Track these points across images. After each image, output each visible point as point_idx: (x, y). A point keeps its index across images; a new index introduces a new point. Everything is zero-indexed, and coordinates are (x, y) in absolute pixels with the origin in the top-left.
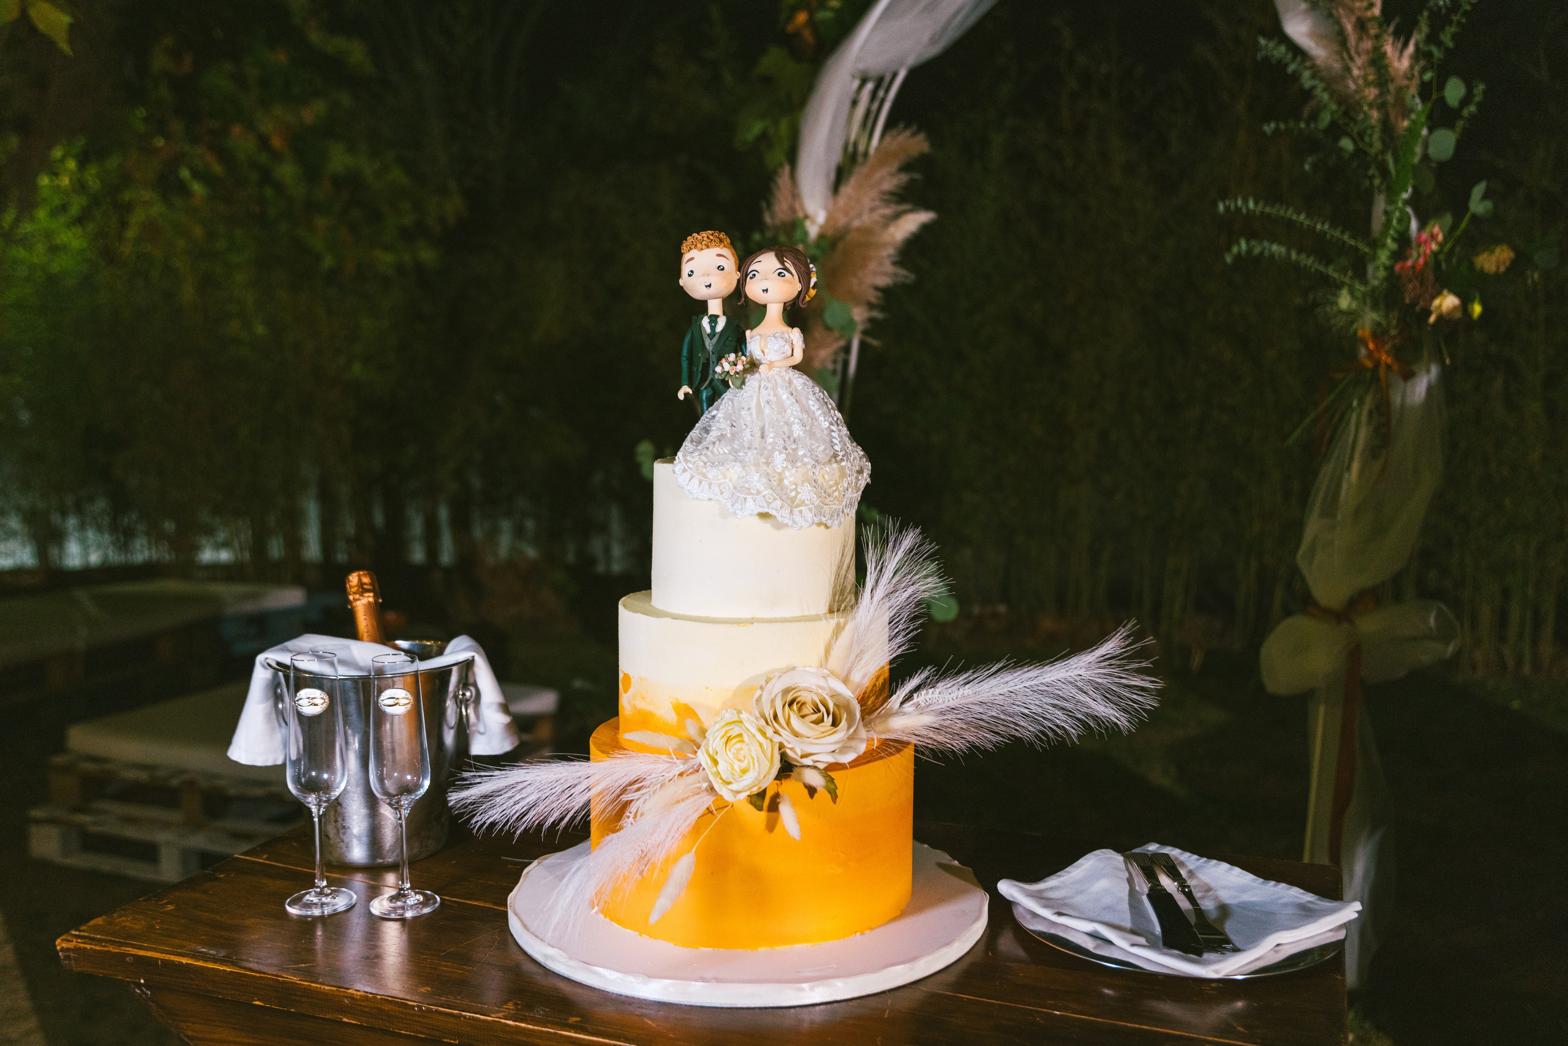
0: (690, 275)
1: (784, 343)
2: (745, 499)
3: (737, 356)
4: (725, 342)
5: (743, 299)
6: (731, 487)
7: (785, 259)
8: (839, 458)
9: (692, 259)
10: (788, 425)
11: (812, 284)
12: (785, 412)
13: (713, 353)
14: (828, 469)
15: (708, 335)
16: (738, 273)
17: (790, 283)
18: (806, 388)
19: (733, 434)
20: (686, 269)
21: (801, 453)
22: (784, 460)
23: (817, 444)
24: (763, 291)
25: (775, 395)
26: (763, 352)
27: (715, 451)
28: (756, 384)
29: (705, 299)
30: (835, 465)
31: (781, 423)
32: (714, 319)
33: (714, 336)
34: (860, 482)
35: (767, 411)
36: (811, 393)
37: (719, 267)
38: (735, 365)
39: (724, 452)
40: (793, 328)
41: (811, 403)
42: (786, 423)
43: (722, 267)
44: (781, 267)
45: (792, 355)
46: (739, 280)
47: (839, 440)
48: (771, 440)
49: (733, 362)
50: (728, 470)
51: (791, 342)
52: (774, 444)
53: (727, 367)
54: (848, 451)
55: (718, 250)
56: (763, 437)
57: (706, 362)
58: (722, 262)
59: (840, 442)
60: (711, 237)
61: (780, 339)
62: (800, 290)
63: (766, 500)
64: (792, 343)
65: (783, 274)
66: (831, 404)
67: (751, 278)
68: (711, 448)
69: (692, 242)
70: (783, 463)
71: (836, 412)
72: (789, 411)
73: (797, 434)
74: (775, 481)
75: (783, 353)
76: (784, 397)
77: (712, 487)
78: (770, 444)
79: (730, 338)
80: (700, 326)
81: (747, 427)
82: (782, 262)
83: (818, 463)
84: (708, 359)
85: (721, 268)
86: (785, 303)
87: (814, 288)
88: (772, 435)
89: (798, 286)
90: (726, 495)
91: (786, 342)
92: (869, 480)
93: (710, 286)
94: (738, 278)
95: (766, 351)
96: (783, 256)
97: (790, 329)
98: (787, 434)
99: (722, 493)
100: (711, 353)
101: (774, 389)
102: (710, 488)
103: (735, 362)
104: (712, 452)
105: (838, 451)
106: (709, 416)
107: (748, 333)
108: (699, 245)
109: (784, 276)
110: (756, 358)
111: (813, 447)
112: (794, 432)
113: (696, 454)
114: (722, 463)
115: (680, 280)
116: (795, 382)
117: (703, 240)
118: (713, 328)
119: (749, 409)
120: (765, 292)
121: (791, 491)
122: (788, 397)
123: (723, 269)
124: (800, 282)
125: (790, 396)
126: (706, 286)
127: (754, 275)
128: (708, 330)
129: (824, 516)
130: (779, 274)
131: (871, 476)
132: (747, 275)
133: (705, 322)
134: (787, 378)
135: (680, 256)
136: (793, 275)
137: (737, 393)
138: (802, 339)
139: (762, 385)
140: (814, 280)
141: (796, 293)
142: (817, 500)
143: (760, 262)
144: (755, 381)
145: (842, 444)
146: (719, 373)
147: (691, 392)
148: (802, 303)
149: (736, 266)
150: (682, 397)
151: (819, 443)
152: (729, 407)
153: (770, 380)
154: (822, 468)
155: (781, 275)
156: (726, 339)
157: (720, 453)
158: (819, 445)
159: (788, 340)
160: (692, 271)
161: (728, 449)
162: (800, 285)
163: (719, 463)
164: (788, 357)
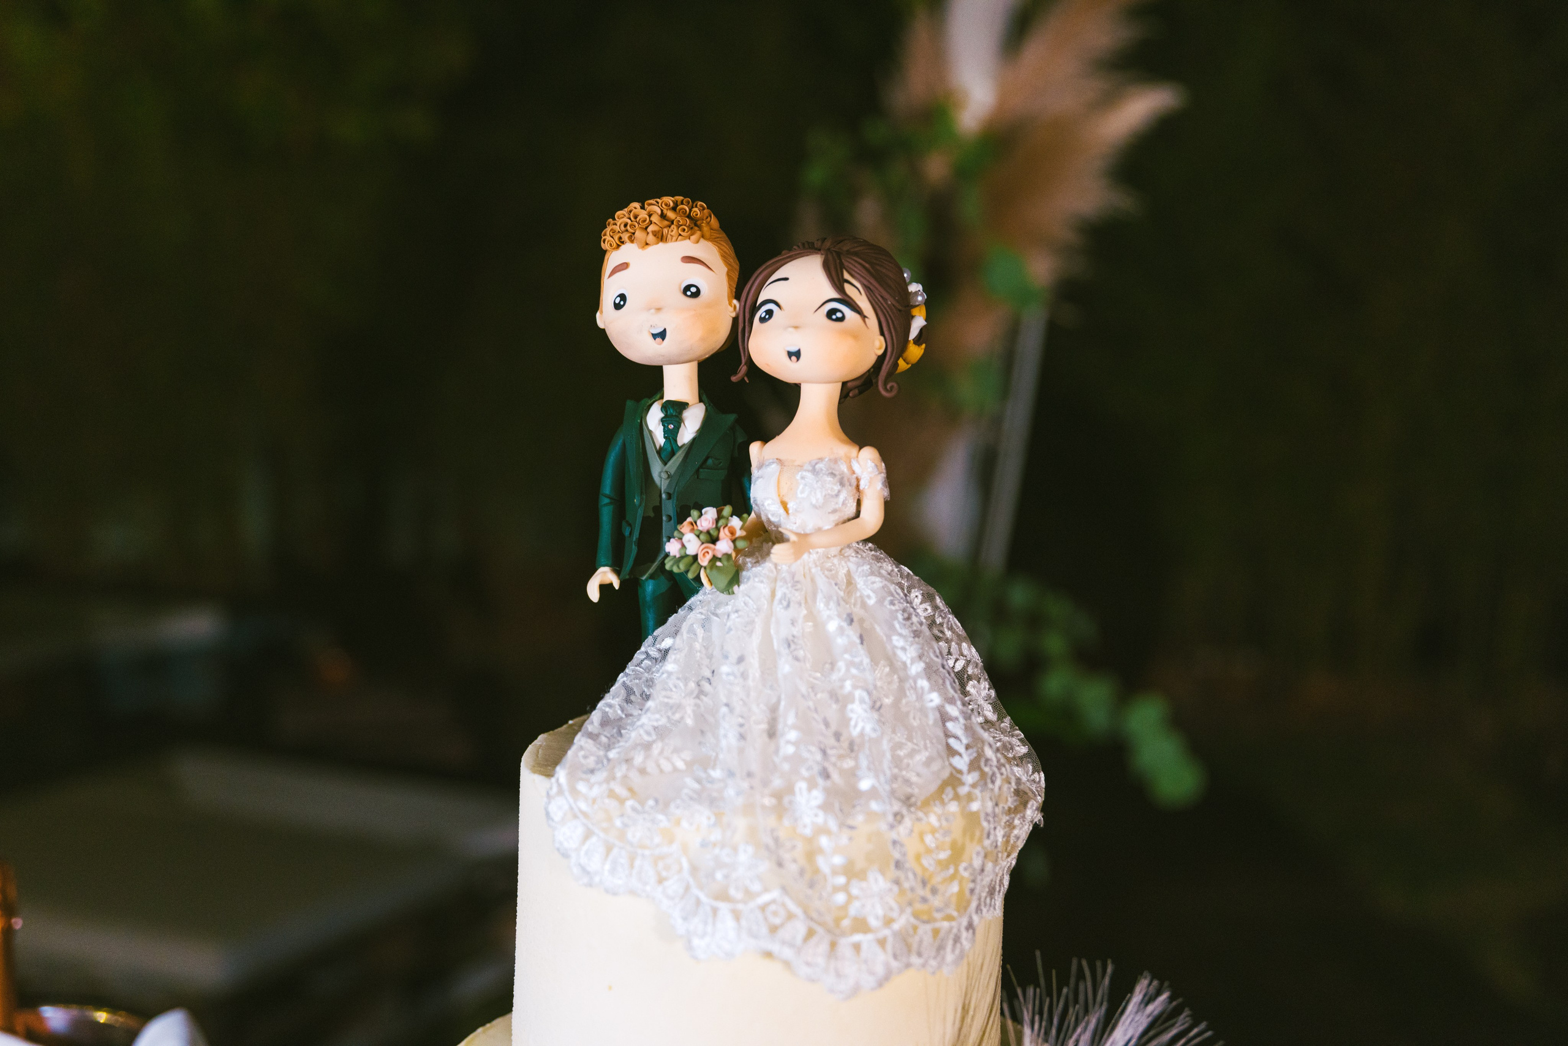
0: (618, 307)
1: (837, 487)
2: (715, 911)
3: (720, 517)
4: (697, 471)
5: (743, 369)
6: (685, 865)
7: (846, 276)
8: (963, 790)
9: (624, 266)
10: (837, 701)
11: (914, 333)
12: (833, 665)
13: (669, 496)
14: (933, 820)
15: (660, 452)
16: (735, 302)
17: (855, 336)
18: (886, 603)
19: (700, 717)
20: (610, 289)
21: (865, 785)
22: (820, 807)
24: (790, 354)
25: (811, 616)
26: (784, 505)
27: (651, 767)
28: (764, 589)
29: (654, 362)
30: (953, 807)
31: (819, 696)
32: (674, 412)
33: (673, 454)
34: (1016, 832)
35: (785, 667)
36: (900, 616)
37: (687, 288)
38: (714, 540)
40: (860, 448)
41: (898, 642)
42: (834, 696)
43: (693, 290)
44: (835, 295)
45: (857, 515)
46: (735, 320)
47: (965, 741)
48: (790, 750)
49: (708, 532)
50: (678, 823)
51: (854, 483)
52: (796, 760)
53: (692, 544)
54: (987, 769)
55: (687, 247)
56: (772, 733)
57: (652, 515)
58: (695, 275)
59: (968, 747)
60: (671, 215)
61: (829, 479)
62: (880, 352)
63: (766, 919)
64: (858, 487)
65: (839, 315)
66: (951, 629)
67: (763, 320)
68: (639, 759)
69: (626, 225)
70: (816, 815)
71: (964, 645)
72: (841, 664)
73: (858, 729)
74: (795, 861)
75: (835, 511)
76: (832, 626)
77: (638, 863)
78: (787, 759)
79: (710, 461)
80: (641, 428)
81: (731, 710)
82: (838, 283)
83: (910, 806)
84: (658, 510)
85: (691, 292)
86: (844, 384)
87: (918, 341)
88: (793, 735)
89: (877, 344)
90: (673, 886)
91: (842, 484)
92: (1038, 817)
93: (662, 335)
94: (734, 315)
95: (790, 505)
96: (842, 267)
97: (853, 450)
98: (834, 727)
99: (661, 881)
100: (664, 496)
101: (809, 600)
102: (632, 866)
103: (714, 533)
104: (643, 771)
105: (960, 772)
106: (653, 653)
107: (755, 448)
108: (639, 234)
109: (842, 319)
110: (769, 520)
111: (901, 753)
112: (853, 723)
113: (601, 776)
114: (663, 805)
115: (598, 315)
116: (860, 582)
117: (651, 222)
118: (671, 436)
119: (741, 660)
120: (794, 358)
121: (836, 889)
122: (841, 630)
123: (697, 294)
124: (882, 333)
125: (844, 624)
126: (655, 336)
127: (770, 313)
128: (660, 440)
129: (919, 954)
130: (831, 314)
131: (1044, 809)
132: (754, 309)
133: (654, 418)
134: (843, 572)
135: (600, 256)
136: (864, 317)
137: (718, 606)
138: (884, 475)
139: (779, 595)
140: (918, 323)
141: (870, 361)
142: (902, 911)
143: (786, 279)
144: (762, 582)
145: (973, 753)
146: (675, 556)
147: (617, 586)
148: (885, 384)
149: (730, 285)
150: (593, 593)
151: (915, 741)
152: (696, 643)
153: (798, 582)
154: (919, 819)
155: (834, 317)
156: (701, 467)
157: (661, 771)
158: (916, 747)
159: (846, 479)
160: (623, 297)
161: (684, 760)
162: (882, 338)
163: (657, 801)
164: (845, 521)
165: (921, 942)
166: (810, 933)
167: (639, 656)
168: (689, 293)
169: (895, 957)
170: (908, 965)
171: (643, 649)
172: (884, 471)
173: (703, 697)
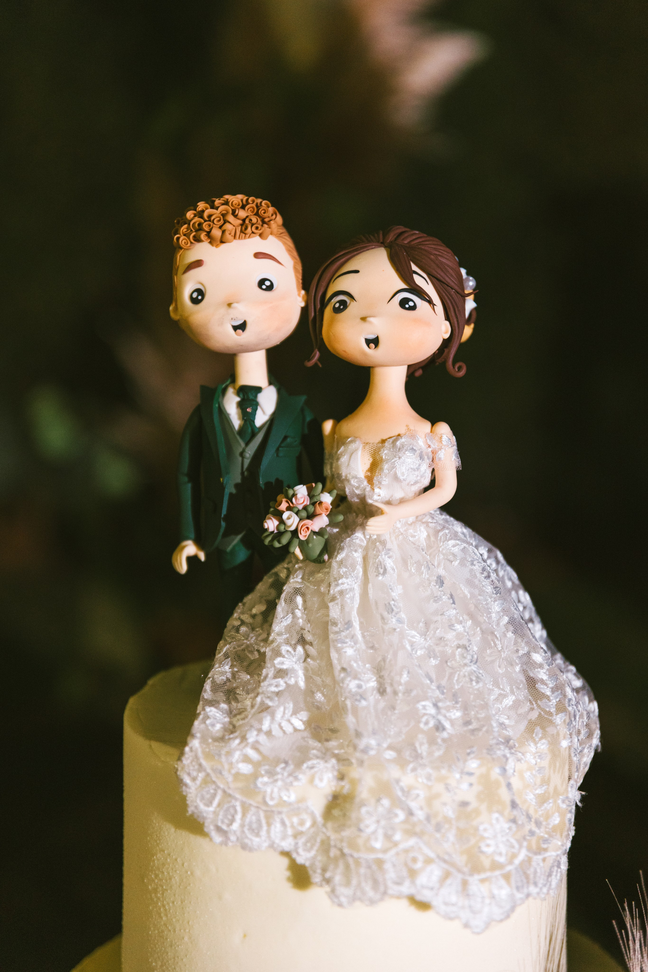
0: (196, 301)
1: (418, 461)
3: (311, 496)
4: (278, 450)
5: (316, 355)
7: (414, 268)
9: (198, 263)
15: (238, 432)
16: (304, 293)
17: (424, 321)
20: (186, 284)
23: (497, 691)
24: (368, 342)
26: (368, 479)
27: (276, 731)
28: (358, 557)
29: (234, 352)
32: (249, 396)
33: (254, 435)
37: (261, 282)
38: (310, 516)
39: (296, 730)
40: (433, 424)
43: (268, 283)
44: (404, 286)
45: (434, 485)
49: (305, 509)
51: (432, 455)
53: (291, 520)
55: (259, 243)
58: (267, 270)
59: (553, 690)
60: (243, 213)
62: (447, 336)
64: (433, 459)
65: (411, 304)
67: (337, 311)
69: (199, 225)
75: (416, 483)
79: (289, 440)
80: (220, 412)
82: (406, 275)
85: (266, 285)
86: (412, 365)
89: (444, 328)
91: (421, 457)
93: (243, 327)
94: (303, 305)
95: (376, 480)
96: (408, 258)
97: (428, 426)
103: (310, 510)
104: (269, 733)
108: (214, 233)
109: (414, 308)
110: (355, 495)
115: (176, 307)
117: (224, 220)
118: (250, 418)
120: (372, 345)
123: (270, 288)
124: (447, 318)
126: (235, 328)
127: (343, 303)
128: (236, 422)
129: (535, 884)
130: (403, 303)
132: (327, 301)
133: (231, 402)
136: (432, 304)
138: (455, 447)
141: (439, 344)
142: (521, 846)
143: (357, 272)
144: (356, 551)
145: (558, 695)
146: (272, 532)
147: (202, 558)
148: (454, 364)
149: (297, 277)
150: (183, 567)
151: (501, 687)
152: (297, 610)
153: (389, 550)
154: (519, 760)
155: (407, 306)
156: (280, 446)
157: (284, 732)
158: (502, 692)
159: (424, 453)
160: (200, 292)
161: (301, 720)
162: (447, 323)
163: (286, 763)
164: (426, 489)
165: (535, 872)
166: (447, 875)
168: (264, 287)
169: (518, 888)
170: (528, 895)
171: (235, 615)
172: (455, 443)
173: (309, 660)
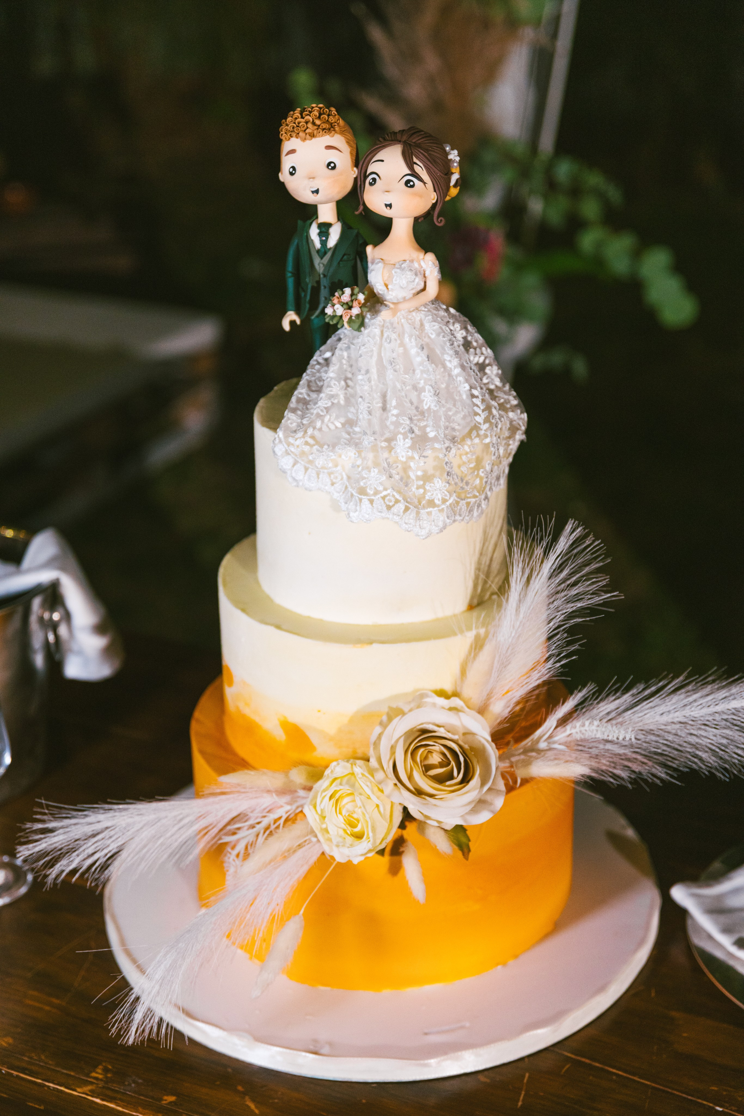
0: (292, 174)
1: (413, 277)
2: (361, 500)
3: (352, 295)
4: (339, 263)
5: (361, 208)
6: (345, 477)
7: (415, 160)
8: (482, 433)
9: (293, 151)
10: (416, 390)
11: (453, 182)
12: (414, 371)
14: (466, 448)
15: (318, 251)
16: (355, 169)
17: (421, 196)
18: (441, 337)
19: (347, 399)
20: (287, 163)
21: (432, 435)
22: (409, 448)
23: (454, 409)
24: (386, 205)
25: (402, 345)
26: (386, 286)
27: (325, 428)
28: (377, 331)
29: (314, 204)
30: (477, 441)
31: (407, 388)
32: (325, 229)
33: (325, 253)
34: (511, 447)
35: (390, 374)
36: (448, 344)
37: (329, 164)
38: (350, 308)
39: (336, 427)
40: (426, 253)
41: (447, 357)
42: (415, 388)
43: (332, 165)
44: (409, 172)
45: (424, 289)
46: (356, 179)
47: (482, 408)
48: (394, 419)
49: (347, 303)
50: (340, 456)
51: (422, 272)
52: (397, 424)
53: (340, 310)
54: (493, 421)
55: (327, 139)
56: (384, 409)
58: (333, 156)
59: (483, 411)
60: (318, 122)
61: (409, 273)
62: (434, 201)
63: (385, 502)
64: (424, 274)
65: (412, 183)
67: (371, 184)
68: (318, 424)
69: (293, 128)
70: (408, 452)
72: (418, 372)
73: (428, 405)
74: (398, 474)
75: (413, 289)
76: (413, 351)
77: (321, 476)
78: (392, 423)
79: (345, 257)
80: (308, 238)
81: (364, 400)
82: (410, 165)
83: (454, 442)
85: (331, 166)
86: (415, 218)
87: (455, 186)
88: (395, 412)
89: (432, 197)
90: (338, 486)
91: (416, 275)
93: (317, 192)
94: (355, 176)
95: (389, 287)
96: (412, 154)
97: (421, 255)
98: (415, 404)
99: (333, 484)
100: (322, 276)
101: (401, 336)
102: (318, 478)
103: (350, 304)
104: (320, 430)
105: (480, 424)
107: (369, 249)
108: (302, 134)
109: (412, 186)
110: (379, 294)
111: (450, 413)
112: (425, 402)
113: (300, 434)
114: (333, 446)
115: (280, 174)
116: (427, 326)
117: (307, 128)
118: (324, 243)
119: (367, 372)
120: (388, 208)
121: (418, 488)
122: (418, 354)
123: (334, 168)
124: (435, 191)
125: (419, 351)
126: (313, 192)
127: (374, 180)
128: (318, 245)
129: (460, 515)
132: (366, 177)
133: (314, 232)
134: (418, 319)
135: (279, 143)
136: (425, 183)
137: (354, 338)
138: (437, 268)
139: (385, 335)
140: (455, 177)
141: (429, 206)
142: (451, 496)
143: (382, 161)
144: (376, 328)
145: (486, 413)
146: (330, 315)
147: (298, 322)
148: (438, 218)
149: (352, 159)
150: (287, 326)
151: (457, 407)
152: (343, 360)
153: (395, 328)
154: (459, 449)
155: (409, 185)
156: (341, 260)
157: (330, 429)
158: (458, 410)
159: (418, 272)
160: (294, 168)
161: (341, 423)
162: (435, 193)
163: (329, 446)
164: (419, 293)
165: (461, 509)
166: (407, 509)
167: (312, 362)
168: (330, 167)
169: (448, 517)
170: (454, 521)
171: (315, 358)
172: (438, 265)
173: (348, 388)
